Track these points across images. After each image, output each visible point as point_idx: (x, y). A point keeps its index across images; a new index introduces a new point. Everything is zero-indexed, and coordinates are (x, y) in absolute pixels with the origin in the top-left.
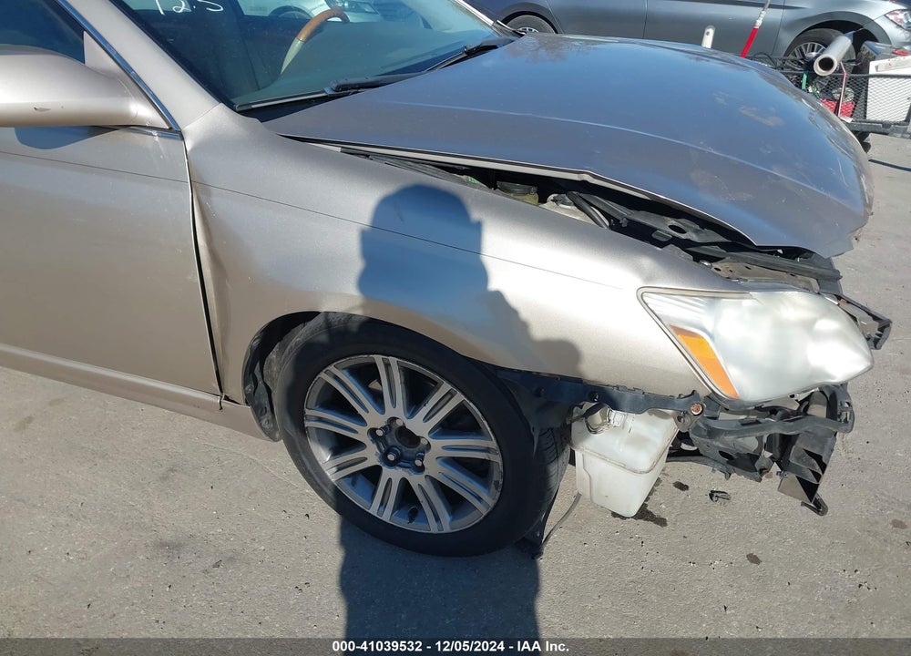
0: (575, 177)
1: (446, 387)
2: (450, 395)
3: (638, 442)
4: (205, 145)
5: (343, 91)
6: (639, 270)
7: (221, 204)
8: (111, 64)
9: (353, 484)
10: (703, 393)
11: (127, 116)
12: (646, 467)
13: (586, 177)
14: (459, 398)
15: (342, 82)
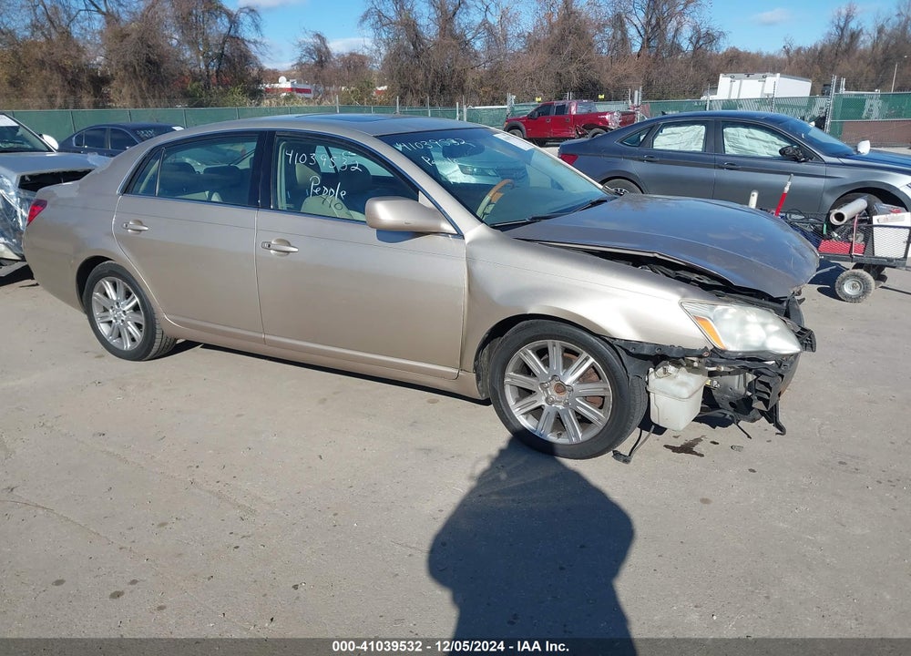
0: (651, 255)
1: (585, 354)
2: (587, 359)
3: (683, 384)
4: (474, 242)
5: (535, 220)
6: (679, 293)
7: (480, 268)
8: (431, 205)
9: (527, 418)
10: (710, 348)
11: (440, 228)
12: (687, 396)
13: (656, 255)
14: (592, 360)
15: (535, 216)
